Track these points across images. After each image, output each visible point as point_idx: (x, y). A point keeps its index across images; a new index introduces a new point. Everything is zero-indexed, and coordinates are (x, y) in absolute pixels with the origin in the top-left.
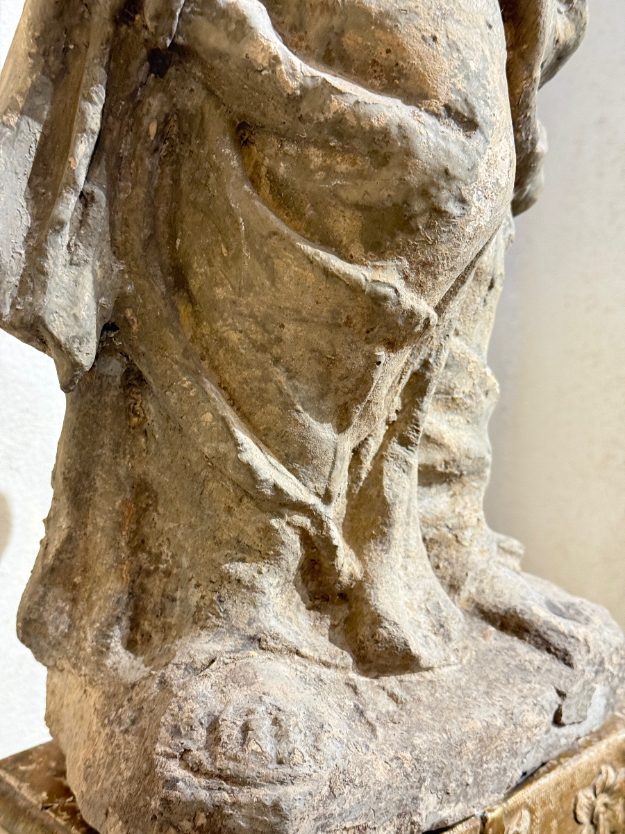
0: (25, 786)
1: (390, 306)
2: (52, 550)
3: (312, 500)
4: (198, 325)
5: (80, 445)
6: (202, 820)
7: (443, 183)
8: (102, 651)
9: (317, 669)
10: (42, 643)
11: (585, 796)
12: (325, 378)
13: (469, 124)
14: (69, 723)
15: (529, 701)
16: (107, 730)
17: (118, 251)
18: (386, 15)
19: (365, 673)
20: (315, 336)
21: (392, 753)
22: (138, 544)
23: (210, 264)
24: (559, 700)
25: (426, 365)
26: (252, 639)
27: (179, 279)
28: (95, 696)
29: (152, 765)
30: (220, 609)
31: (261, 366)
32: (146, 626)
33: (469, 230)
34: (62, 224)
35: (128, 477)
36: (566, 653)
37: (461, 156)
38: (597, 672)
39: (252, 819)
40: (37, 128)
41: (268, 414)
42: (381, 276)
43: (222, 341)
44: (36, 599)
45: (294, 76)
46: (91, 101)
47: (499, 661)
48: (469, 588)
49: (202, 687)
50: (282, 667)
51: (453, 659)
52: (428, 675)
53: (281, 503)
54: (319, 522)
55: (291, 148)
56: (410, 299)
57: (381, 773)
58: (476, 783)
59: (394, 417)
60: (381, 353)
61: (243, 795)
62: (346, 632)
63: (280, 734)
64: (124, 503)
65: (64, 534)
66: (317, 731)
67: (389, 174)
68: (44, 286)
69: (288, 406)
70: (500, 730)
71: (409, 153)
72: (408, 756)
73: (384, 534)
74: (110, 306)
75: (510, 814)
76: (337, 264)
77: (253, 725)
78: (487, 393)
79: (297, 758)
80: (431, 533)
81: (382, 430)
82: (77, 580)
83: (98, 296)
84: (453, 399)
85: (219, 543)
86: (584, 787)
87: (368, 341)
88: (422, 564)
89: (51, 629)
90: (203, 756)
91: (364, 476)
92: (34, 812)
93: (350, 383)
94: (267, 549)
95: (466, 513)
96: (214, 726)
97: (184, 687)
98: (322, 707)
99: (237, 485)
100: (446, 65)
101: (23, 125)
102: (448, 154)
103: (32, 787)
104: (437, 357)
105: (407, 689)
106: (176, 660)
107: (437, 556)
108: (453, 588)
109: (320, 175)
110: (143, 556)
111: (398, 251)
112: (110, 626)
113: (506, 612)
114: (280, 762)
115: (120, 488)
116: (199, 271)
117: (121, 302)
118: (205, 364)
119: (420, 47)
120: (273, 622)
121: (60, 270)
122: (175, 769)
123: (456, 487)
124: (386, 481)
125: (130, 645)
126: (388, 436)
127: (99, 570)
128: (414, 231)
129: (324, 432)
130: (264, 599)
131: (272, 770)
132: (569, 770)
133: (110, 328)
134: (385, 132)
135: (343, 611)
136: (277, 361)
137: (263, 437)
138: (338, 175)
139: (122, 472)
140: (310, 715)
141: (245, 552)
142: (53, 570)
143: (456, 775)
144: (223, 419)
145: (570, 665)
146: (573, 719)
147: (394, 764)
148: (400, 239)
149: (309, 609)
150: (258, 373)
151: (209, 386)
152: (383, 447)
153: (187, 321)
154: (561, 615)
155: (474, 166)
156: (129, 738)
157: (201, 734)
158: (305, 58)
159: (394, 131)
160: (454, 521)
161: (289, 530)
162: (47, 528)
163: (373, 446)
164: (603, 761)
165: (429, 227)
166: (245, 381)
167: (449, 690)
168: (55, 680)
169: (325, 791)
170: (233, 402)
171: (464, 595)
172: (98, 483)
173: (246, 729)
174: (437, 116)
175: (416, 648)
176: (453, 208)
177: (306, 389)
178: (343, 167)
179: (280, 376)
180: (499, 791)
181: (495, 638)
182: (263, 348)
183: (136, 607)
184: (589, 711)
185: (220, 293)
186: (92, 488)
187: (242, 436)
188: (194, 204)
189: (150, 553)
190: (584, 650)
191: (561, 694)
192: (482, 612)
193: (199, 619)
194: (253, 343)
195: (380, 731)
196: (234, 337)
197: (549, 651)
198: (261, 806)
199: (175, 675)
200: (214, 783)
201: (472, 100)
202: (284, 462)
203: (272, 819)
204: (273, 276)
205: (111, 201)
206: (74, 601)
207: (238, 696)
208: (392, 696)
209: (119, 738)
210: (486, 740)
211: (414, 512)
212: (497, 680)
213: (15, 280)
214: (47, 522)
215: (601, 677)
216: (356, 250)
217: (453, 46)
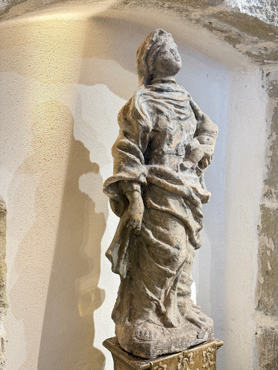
0: (112, 343)
1: (168, 273)
2: (117, 304)
3: (157, 299)
4: (141, 272)
5: (123, 288)
6: (138, 346)
7: (174, 257)
8: (125, 321)
9: (157, 326)
10: (115, 319)
11: (204, 352)
12: (159, 281)
13: (178, 249)
14: (119, 333)
15: (192, 333)
16: (125, 333)
17: (130, 261)
18: (167, 234)
19: (165, 327)
20: (157, 276)
21: (167, 339)
22: (131, 304)
23: (143, 264)
24: (197, 334)
25: (177, 277)
26: (148, 320)
27: (138, 265)
28: (123, 328)
29: (132, 338)
30: (143, 315)
31: (150, 279)
32: (131, 318)
33: (179, 262)
34: (122, 259)
35: (130, 293)
36: (200, 327)
37: (177, 253)
38: (206, 330)
39: (146, 346)
40: (120, 245)
41: (151, 286)
42: (166, 269)
43: (144, 275)
44: (115, 312)
45: (154, 242)
46: (127, 242)
47: (189, 327)
48: (186, 315)
49: (139, 327)
50: (152, 325)
51: (180, 326)
52: (175, 328)
53: (152, 300)
54: (158, 303)
55: (155, 249)
56: (170, 271)
57: (165, 341)
58: (182, 346)
59: (172, 285)
60: (167, 278)
61: (144, 342)
62: (163, 320)
63: (150, 334)
64: (129, 298)
65: (119, 302)
66: (156, 334)
67: (167, 255)
68: (119, 267)
69: (153, 285)
70: (186, 337)
71: (170, 252)
72: (170, 340)
73: (170, 305)
74: (128, 269)
75: (189, 352)
76: (160, 266)
77: (146, 333)
78: (190, 281)
79: (152, 338)
80: (180, 305)
81: (170, 288)
82: (121, 309)
83: (126, 268)
84: (184, 282)
85: (143, 305)
86: (204, 350)
87: (165, 277)
88: (177, 310)
89: (117, 317)
90: (139, 337)
91: (167, 295)
92: (113, 347)
93: (163, 282)
94: (150, 307)
95: (186, 301)
96: (141, 333)
97: (137, 327)
98: (157, 331)
99: (146, 296)
100: (175, 241)
101: (118, 245)
102: (175, 253)
103: (113, 343)
104: (179, 276)
105: (172, 330)
106: (136, 323)
107: (181, 309)
108: (183, 314)
109: (158, 253)
110: (131, 306)
111: (169, 265)
112: (126, 317)
113: (191, 319)
114: (150, 338)
115: (128, 295)
116: (141, 264)
117: (130, 268)
118: (142, 278)
119: (172, 239)
120: (151, 318)
121: (122, 265)
122: (135, 338)
123: (185, 297)
124: (170, 296)
125: (129, 320)
126: (171, 289)
127: (125, 308)
128: (171, 263)
129: (159, 289)
130: (150, 314)
131: (148, 339)
132: (201, 347)
133: (128, 272)
134: (167, 250)
135: (163, 317)
136: (152, 279)
137: (150, 290)
138: (160, 254)
139: (129, 293)
140: (155, 332)
141: (147, 307)
142: (117, 308)
143: (178, 344)
144: (144, 287)
145: (200, 329)
146: (201, 338)
147: (167, 340)
148: (169, 263)
149: (157, 316)
150: (149, 280)
151: (142, 281)
152: (170, 290)
153: (139, 271)
154: (201, 320)
155: (179, 254)
156: (128, 334)
157: (139, 334)
158: (156, 239)
159: (168, 250)
160: (184, 303)
161: (154, 304)
162: (117, 301)
163: (169, 290)
164: (208, 347)
165: (173, 262)
166: (147, 281)
167: (179, 331)
168: (117, 326)
169: (156, 343)
170: (145, 284)
171: (185, 316)
172: (125, 294)
173: (145, 333)
174: (174, 248)
175: (173, 324)
176: (176, 260)
177: (156, 283)
178: (161, 253)
179: (152, 281)
180: (186, 347)
181: (189, 323)
182: (150, 277)
183: (130, 314)
184: (205, 337)
185: (144, 268)
186: (124, 295)
187: (147, 289)
188: (141, 254)
189: (132, 306)
190: (203, 326)
191: (198, 333)
192: (188, 319)
193: (140, 317)
194: (149, 276)
195: (166, 336)
196: (146, 275)
197: (197, 326)
198: (147, 344)
199: (136, 325)
200: (140, 340)
201: (179, 245)
202: (153, 293)
203: (149, 346)
204: (151, 267)
205: (129, 255)
206: (120, 313)
207: (145, 329)
208: (169, 331)
209: (127, 334)
210: (183, 339)
211: (176, 301)
212: (187, 330)
213: (115, 266)
214: (117, 299)
215: (207, 331)
216: (163, 265)
217: (176, 238)
